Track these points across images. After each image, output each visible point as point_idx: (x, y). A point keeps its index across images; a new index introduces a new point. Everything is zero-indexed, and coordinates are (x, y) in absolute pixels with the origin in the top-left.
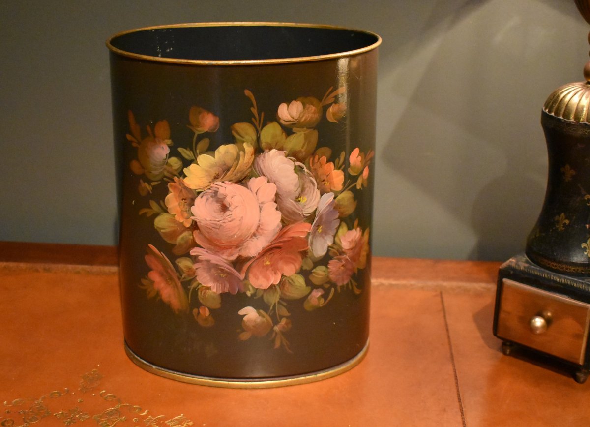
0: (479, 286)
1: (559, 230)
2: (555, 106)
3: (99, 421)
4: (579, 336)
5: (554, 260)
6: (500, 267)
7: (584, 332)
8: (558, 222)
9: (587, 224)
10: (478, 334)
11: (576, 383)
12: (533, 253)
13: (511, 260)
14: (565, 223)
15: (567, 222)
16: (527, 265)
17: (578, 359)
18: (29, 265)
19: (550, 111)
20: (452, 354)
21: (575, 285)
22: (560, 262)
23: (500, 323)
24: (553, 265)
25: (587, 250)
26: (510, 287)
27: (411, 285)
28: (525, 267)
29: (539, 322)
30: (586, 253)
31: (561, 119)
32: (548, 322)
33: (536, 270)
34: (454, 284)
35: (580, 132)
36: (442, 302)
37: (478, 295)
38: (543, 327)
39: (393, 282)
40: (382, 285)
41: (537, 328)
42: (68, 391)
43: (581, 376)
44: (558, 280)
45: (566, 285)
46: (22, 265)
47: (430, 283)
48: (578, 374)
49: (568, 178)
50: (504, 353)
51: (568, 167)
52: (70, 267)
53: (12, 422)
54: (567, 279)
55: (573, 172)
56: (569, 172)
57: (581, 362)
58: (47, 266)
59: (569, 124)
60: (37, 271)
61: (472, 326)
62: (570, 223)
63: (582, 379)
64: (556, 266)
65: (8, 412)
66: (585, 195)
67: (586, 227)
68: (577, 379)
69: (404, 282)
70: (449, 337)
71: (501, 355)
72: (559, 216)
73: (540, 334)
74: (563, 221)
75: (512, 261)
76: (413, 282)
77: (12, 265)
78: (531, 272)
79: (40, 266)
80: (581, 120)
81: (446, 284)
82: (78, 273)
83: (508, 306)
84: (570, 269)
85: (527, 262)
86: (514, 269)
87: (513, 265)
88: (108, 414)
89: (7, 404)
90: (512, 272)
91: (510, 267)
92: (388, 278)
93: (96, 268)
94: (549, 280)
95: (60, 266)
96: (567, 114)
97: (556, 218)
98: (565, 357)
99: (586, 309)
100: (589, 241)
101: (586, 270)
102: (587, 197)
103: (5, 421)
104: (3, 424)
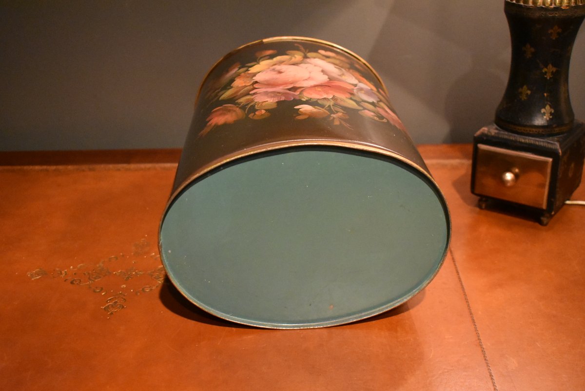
0: (455, 162)
1: (523, 99)
3: (152, 276)
4: (542, 186)
5: (520, 125)
6: (475, 135)
7: (546, 181)
8: (521, 93)
9: (544, 93)
10: (457, 196)
11: (540, 226)
12: (502, 121)
13: (483, 128)
14: (527, 94)
15: (529, 92)
16: (496, 131)
17: (542, 204)
18: (75, 167)
21: (537, 143)
22: (525, 126)
25: (546, 115)
26: (483, 150)
28: (495, 133)
29: (509, 176)
30: (545, 117)
31: (521, 5)
32: (517, 176)
33: (505, 135)
35: (537, 14)
38: (513, 180)
41: (507, 181)
42: (123, 256)
43: (545, 220)
44: (523, 141)
45: (530, 144)
46: (70, 167)
48: (542, 218)
49: (528, 55)
50: (480, 207)
51: (528, 46)
52: (111, 166)
53: (79, 281)
54: (531, 140)
55: (533, 50)
56: (529, 50)
57: (544, 207)
58: (91, 167)
59: (529, 9)
60: (83, 171)
62: (531, 93)
63: (545, 222)
64: (521, 130)
65: (75, 273)
66: (543, 69)
67: (544, 95)
68: (541, 223)
71: (477, 209)
72: (522, 88)
73: (511, 187)
74: (526, 91)
75: (485, 129)
77: (61, 167)
78: (500, 136)
79: (85, 167)
80: (539, 4)
82: (119, 170)
84: (533, 131)
85: (497, 129)
86: (486, 135)
87: (486, 132)
89: (73, 268)
90: (485, 138)
91: (483, 134)
93: (133, 166)
94: (516, 141)
95: (102, 166)
97: (520, 90)
98: (531, 204)
99: (546, 163)
100: (548, 107)
101: (546, 131)
102: (545, 70)
103: (73, 280)
104: (72, 283)
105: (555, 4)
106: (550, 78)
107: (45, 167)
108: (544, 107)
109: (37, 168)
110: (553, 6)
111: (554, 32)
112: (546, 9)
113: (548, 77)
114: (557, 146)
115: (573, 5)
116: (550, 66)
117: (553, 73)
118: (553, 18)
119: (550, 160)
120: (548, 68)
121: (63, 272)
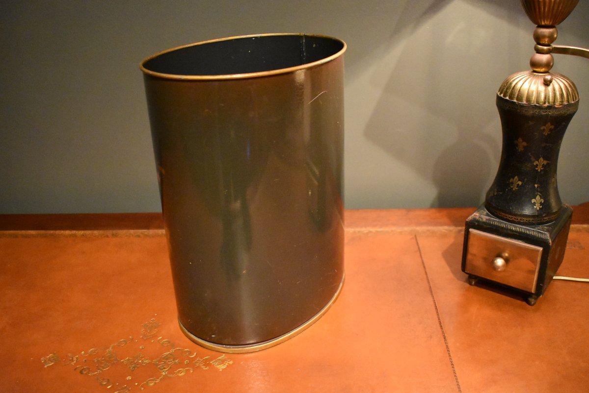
0: (444, 229)
1: (514, 189)
2: (509, 91)
3: (157, 365)
4: (532, 272)
5: (511, 214)
6: (467, 220)
7: (536, 269)
8: (512, 183)
9: (535, 184)
10: (448, 269)
11: (528, 306)
12: (491, 206)
13: (475, 214)
15: (520, 183)
16: (488, 218)
17: (531, 289)
18: (101, 232)
19: (505, 96)
20: (430, 287)
21: (528, 232)
22: (516, 215)
23: (468, 262)
24: (509, 216)
25: (536, 205)
26: (475, 235)
27: (392, 231)
28: (487, 220)
29: (500, 262)
30: (535, 207)
31: (515, 102)
32: (507, 260)
33: (496, 221)
34: (425, 228)
35: (531, 112)
36: (417, 243)
37: (444, 236)
38: (503, 266)
39: (379, 230)
40: (370, 232)
41: (498, 267)
42: (132, 339)
43: (532, 300)
44: (514, 229)
45: (520, 233)
46: (96, 232)
47: (406, 229)
48: (530, 299)
49: (520, 148)
50: (470, 284)
51: (520, 140)
52: (132, 231)
53: (88, 370)
54: (522, 228)
55: (525, 144)
56: (521, 144)
57: (533, 291)
58: (115, 232)
59: (522, 106)
60: (107, 236)
61: (443, 263)
62: (522, 184)
63: (533, 303)
64: (512, 218)
65: (85, 360)
66: (534, 162)
67: (535, 187)
68: (528, 303)
69: (386, 229)
70: (426, 273)
71: (468, 285)
72: (513, 178)
73: (500, 272)
74: (517, 182)
75: (476, 215)
76: (393, 229)
77: (88, 232)
78: (492, 223)
79: (109, 232)
80: (532, 102)
81: (418, 228)
82: (139, 236)
83: (473, 249)
84: (524, 220)
85: (487, 215)
86: (478, 221)
87: (477, 218)
88: (164, 358)
89: (84, 354)
90: (476, 224)
91: (475, 220)
92: (374, 226)
93: (151, 232)
94: (507, 229)
95: (124, 232)
96: (519, 98)
97: (511, 180)
98: (520, 288)
99: (538, 251)
100: (538, 197)
101: (537, 220)
102: (536, 163)
103: (83, 369)
104: (81, 372)
105: (549, 103)
106: (541, 170)
107: (74, 232)
108: (535, 198)
109: (67, 232)
110: (547, 104)
111: (546, 129)
112: (540, 108)
113: (539, 169)
114: (547, 236)
115: (565, 103)
116: (541, 159)
117: (543, 166)
118: (547, 115)
119: (541, 249)
120: (539, 160)
121: (75, 359)
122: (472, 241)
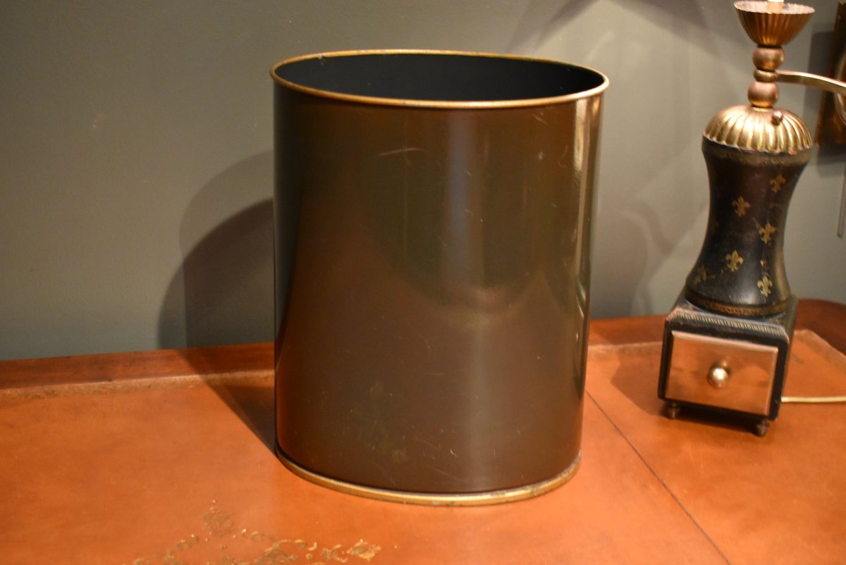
1: (732, 270)
2: (726, 134)
4: (763, 384)
5: (731, 304)
6: (667, 319)
7: (769, 379)
8: (730, 262)
9: (761, 260)
11: (756, 438)
13: (677, 310)
14: (739, 263)
15: (741, 260)
16: (696, 313)
17: (763, 409)
19: (719, 139)
20: (615, 426)
21: (756, 328)
23: (670, 382)
24: (729, 309)
25: (764, 289)
26: (681, 340)
29: (719, 374)
30: (762, 293)
31: (736, 149)
32: (728, 371)
35: (758, 161)
38: (725, 379)
41: (718, 382)
42: (197, 539)
43: (762, 428)
44: (736, 325)
45: (746, 330)
48: (759, 427)
49: (741, 212)
51: (741, 200)
54: (746, 323)
55: (747, 205)
56: (743, 206)
57: (766, 411)
59: (746, 153)
62: (744, 262)
63: (763, 432)
64: (732, 310)
66: (759, 229)
67: (761, 265)
68: (756, 432)
71: (665, 419)
72: (731, 254)
73: (722, 388)
74: (736, 259)
75: (679, 311)
78: (703, 319)
80: (759, 147)
83: (678, 361)
85: (694, 310)
86: (684, 319)
87: (682, 315)
90: (681, 323)
91: (679, 318)
94: (726, 327)
96: (742, 141)
97: (728, 257)
98: (748, 410)
99: (771, 353)
100: (765, 279)
101: (765, 310)
102: (762, 231)
105: (780, 147)
106: (768, 242)
108: (761, 279)
110: (778, 151)
111: (776, 183)
112: (770, 155)
113: (765, 239)
114: (781, 331)
115: (800, 148)
116: (769, 225)
117: (771, 235)
118: (779, 166)
119: (775, 350)
120: (766, 228)
122: (677, 349)
